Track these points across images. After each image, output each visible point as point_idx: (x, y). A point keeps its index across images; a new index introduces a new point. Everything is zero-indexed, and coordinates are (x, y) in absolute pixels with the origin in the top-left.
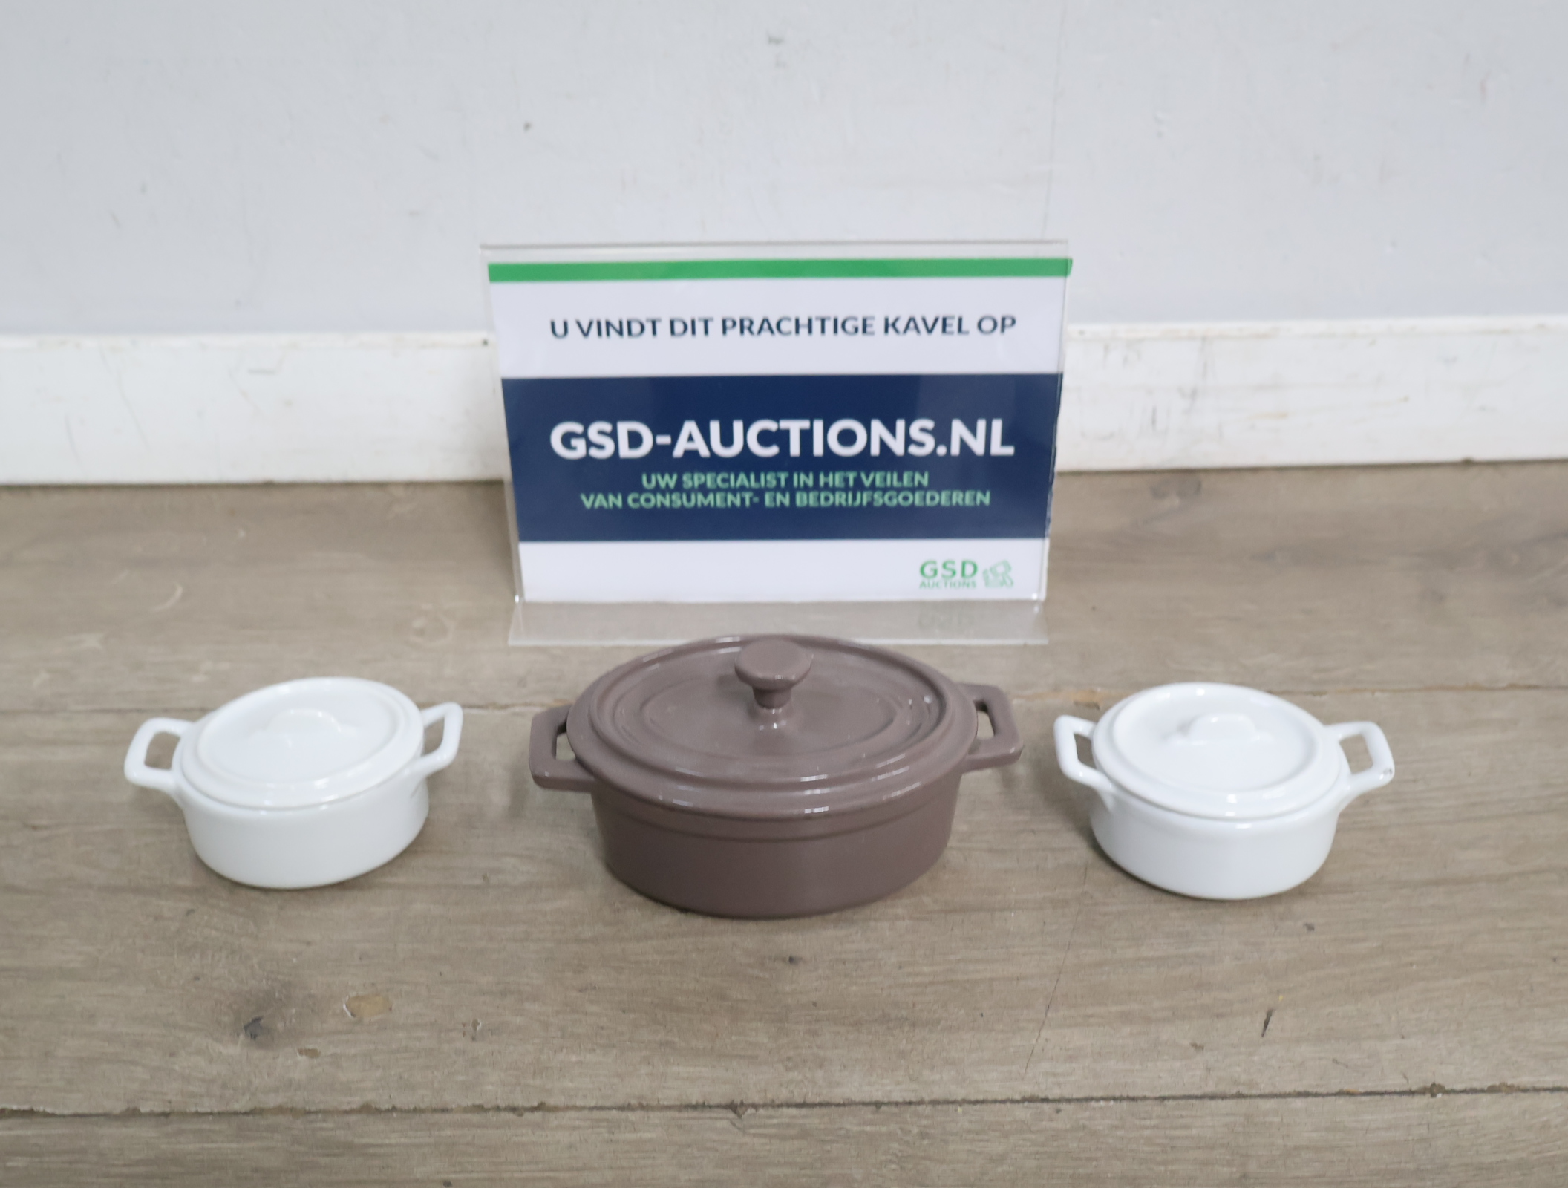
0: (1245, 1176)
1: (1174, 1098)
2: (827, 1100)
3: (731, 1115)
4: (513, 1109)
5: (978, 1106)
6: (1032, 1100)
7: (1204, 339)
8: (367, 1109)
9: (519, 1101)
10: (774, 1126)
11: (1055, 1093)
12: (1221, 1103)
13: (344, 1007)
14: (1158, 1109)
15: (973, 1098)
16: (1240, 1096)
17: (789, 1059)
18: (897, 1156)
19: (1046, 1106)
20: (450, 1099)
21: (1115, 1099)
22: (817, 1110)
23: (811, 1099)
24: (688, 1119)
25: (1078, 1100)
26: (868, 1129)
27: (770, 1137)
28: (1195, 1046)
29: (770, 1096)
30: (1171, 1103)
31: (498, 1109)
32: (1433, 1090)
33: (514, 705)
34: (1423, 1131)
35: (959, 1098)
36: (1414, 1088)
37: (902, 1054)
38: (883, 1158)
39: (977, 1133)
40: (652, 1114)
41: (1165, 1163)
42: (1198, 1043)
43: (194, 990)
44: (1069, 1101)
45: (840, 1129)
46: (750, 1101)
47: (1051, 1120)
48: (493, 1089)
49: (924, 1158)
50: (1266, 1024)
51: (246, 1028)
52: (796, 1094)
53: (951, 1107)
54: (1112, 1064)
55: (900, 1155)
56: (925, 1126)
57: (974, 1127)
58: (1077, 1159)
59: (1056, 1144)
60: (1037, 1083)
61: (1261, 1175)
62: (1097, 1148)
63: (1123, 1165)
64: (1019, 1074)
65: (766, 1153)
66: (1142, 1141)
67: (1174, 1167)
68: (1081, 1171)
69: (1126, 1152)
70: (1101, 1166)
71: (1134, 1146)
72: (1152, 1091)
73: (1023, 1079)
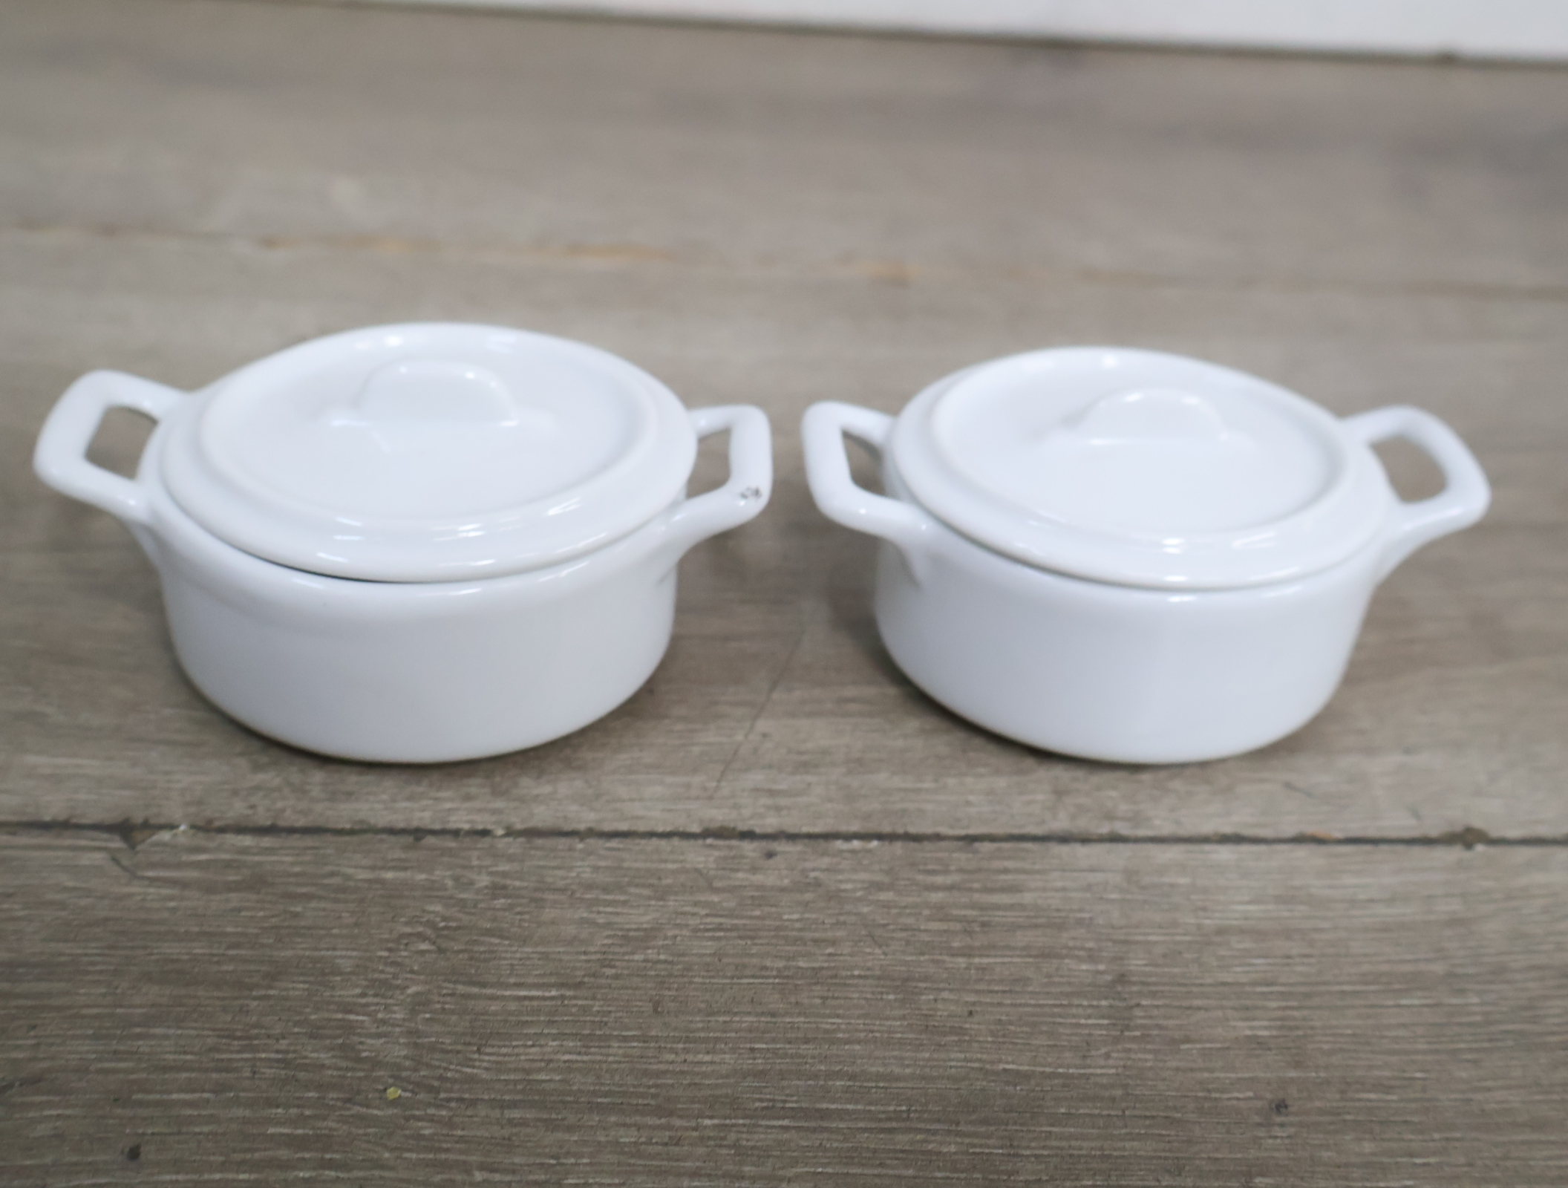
0: (1122, 979)
1: (992, 838)
2: (321, 822)
3: (117, 843)
5: (614, 843)
6: (722, 833)
10: (197, 865)
11: (771, 823)
12: (1081, 850)
14: (961, 858)
15: (607, 827)
16: (1115, 839)
18: (435, 927)
19: (748, 847)
21: (880, 837)
22: (297, 841)
23: (290, 819)
24: (27, 848)
25: (810, 836)
26: (389, 875)
27: (184, 885)
30: (986, 847)
32: (1467, 837)
34: (1455, 906)
35: (582, 827)
36: (1434, 833)
38: (408, 930)
39: (605, 889)
41: (967, 952)
44: (793, 837)
45: (332, 874)
46: (164, 819)
47: (754, 870)
49: (489, 932)
52: (261, 810)
53: (562, 843)
54: (882, 778)
55: (442, 924)
56: (504, 875)
57: (602, 878)
58: (796, 941)
59: (757, 913)
60: (736, 806)
61: (1154, 979)
62: (837, 923)
63: (885, 954)
64: (705, 789)
65: (166, 915)
66: (926, 912)
67: (985, 960)
68: (801, 964)
69: (893, 931)
70: (841, 955)
71: (910, 921)
72: (951, 827)
73: (711, 798)
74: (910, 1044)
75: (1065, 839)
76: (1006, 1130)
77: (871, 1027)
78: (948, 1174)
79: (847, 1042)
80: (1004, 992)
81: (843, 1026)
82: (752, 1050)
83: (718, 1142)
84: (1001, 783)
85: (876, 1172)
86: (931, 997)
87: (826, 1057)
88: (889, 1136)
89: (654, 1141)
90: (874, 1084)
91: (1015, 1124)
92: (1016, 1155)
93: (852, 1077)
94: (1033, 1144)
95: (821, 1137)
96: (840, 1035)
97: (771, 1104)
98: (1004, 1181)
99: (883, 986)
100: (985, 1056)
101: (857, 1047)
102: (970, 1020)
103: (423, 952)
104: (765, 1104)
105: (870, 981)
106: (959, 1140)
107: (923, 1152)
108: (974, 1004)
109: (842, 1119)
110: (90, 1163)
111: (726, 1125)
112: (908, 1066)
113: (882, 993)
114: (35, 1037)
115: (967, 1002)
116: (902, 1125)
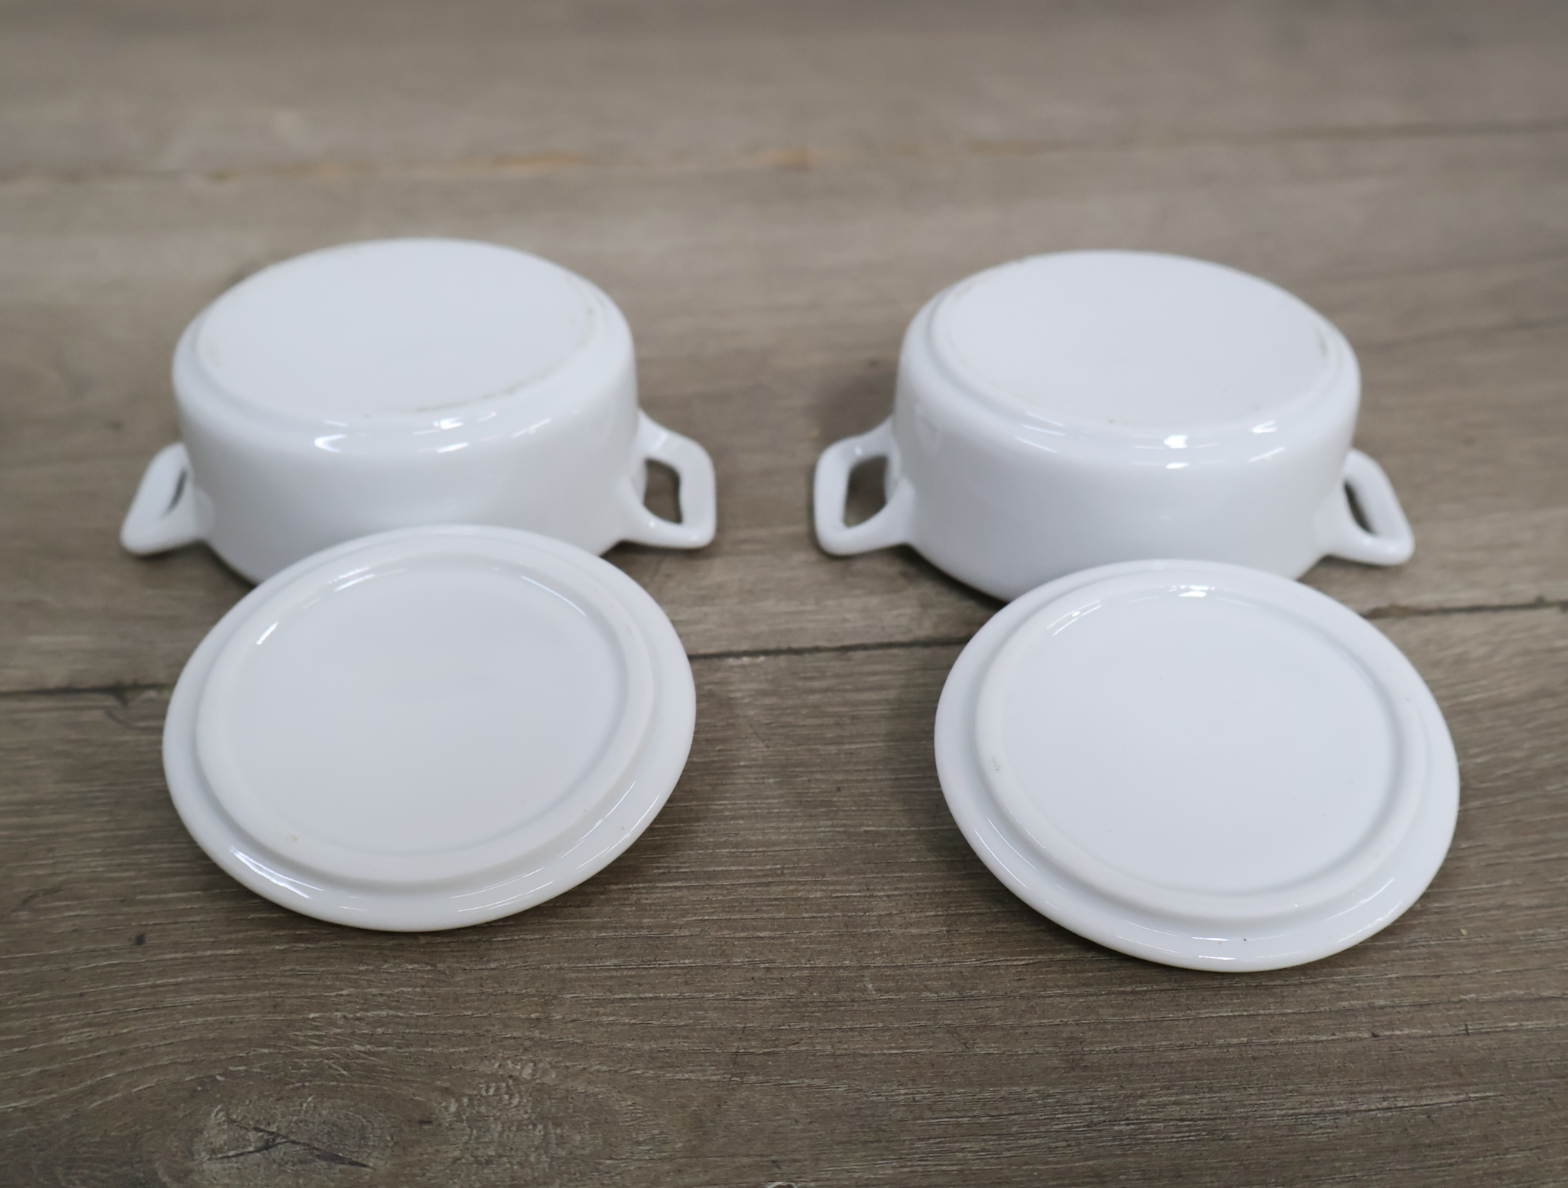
1: (864, 647)
3: (110, 701)
12: (941, 652)
14: (836, 665)
21: (766, 653)
24: (35, 710)
25: (706, 656)
30: (860, 655)
41: (838, 741)
46: (150, 681)
54: (769, 605)
62: (727, 725)
63: (767, 747)
66: (804, 711)
67: (854, 746)
69: (775, 728)
70: (731, 750)
71: (790, 719)
72: (829, 640)
74: (785, 817)
75: (928, 644)
76: (863, 878)
77: (754, 806)
78: (814, 914)
79: (733, 818)
80: (869, 770)
81: (730, 807)
83: (622, 902)
84: (874, 601)
85: (753, 916)
86: (806, 779)
87: (714, 831)
88: (765, 889)
89: (568, 904)
90: (754, 850)
91: (872, 872)
92: (872, 896)
93: (736, 845)
94: (886, 887)
95: (708, 892)
96: (727, 813)
97: (666, 870)
98: (860, 916)
99: (764, 773)
100: (849, 822)
101: (742, 822)
102: (838, 794)
104: (662, 871)
105: (754, 769)
106: (824, 888)
107: (793, 899)
108: (842, 781)
109: (726, 878)
110: (104, 950)
111: (629, 889)
112: (784, 834)
113: (763, 778)
114: (52, 858)
115: (836, 781)
116: (776, 879)
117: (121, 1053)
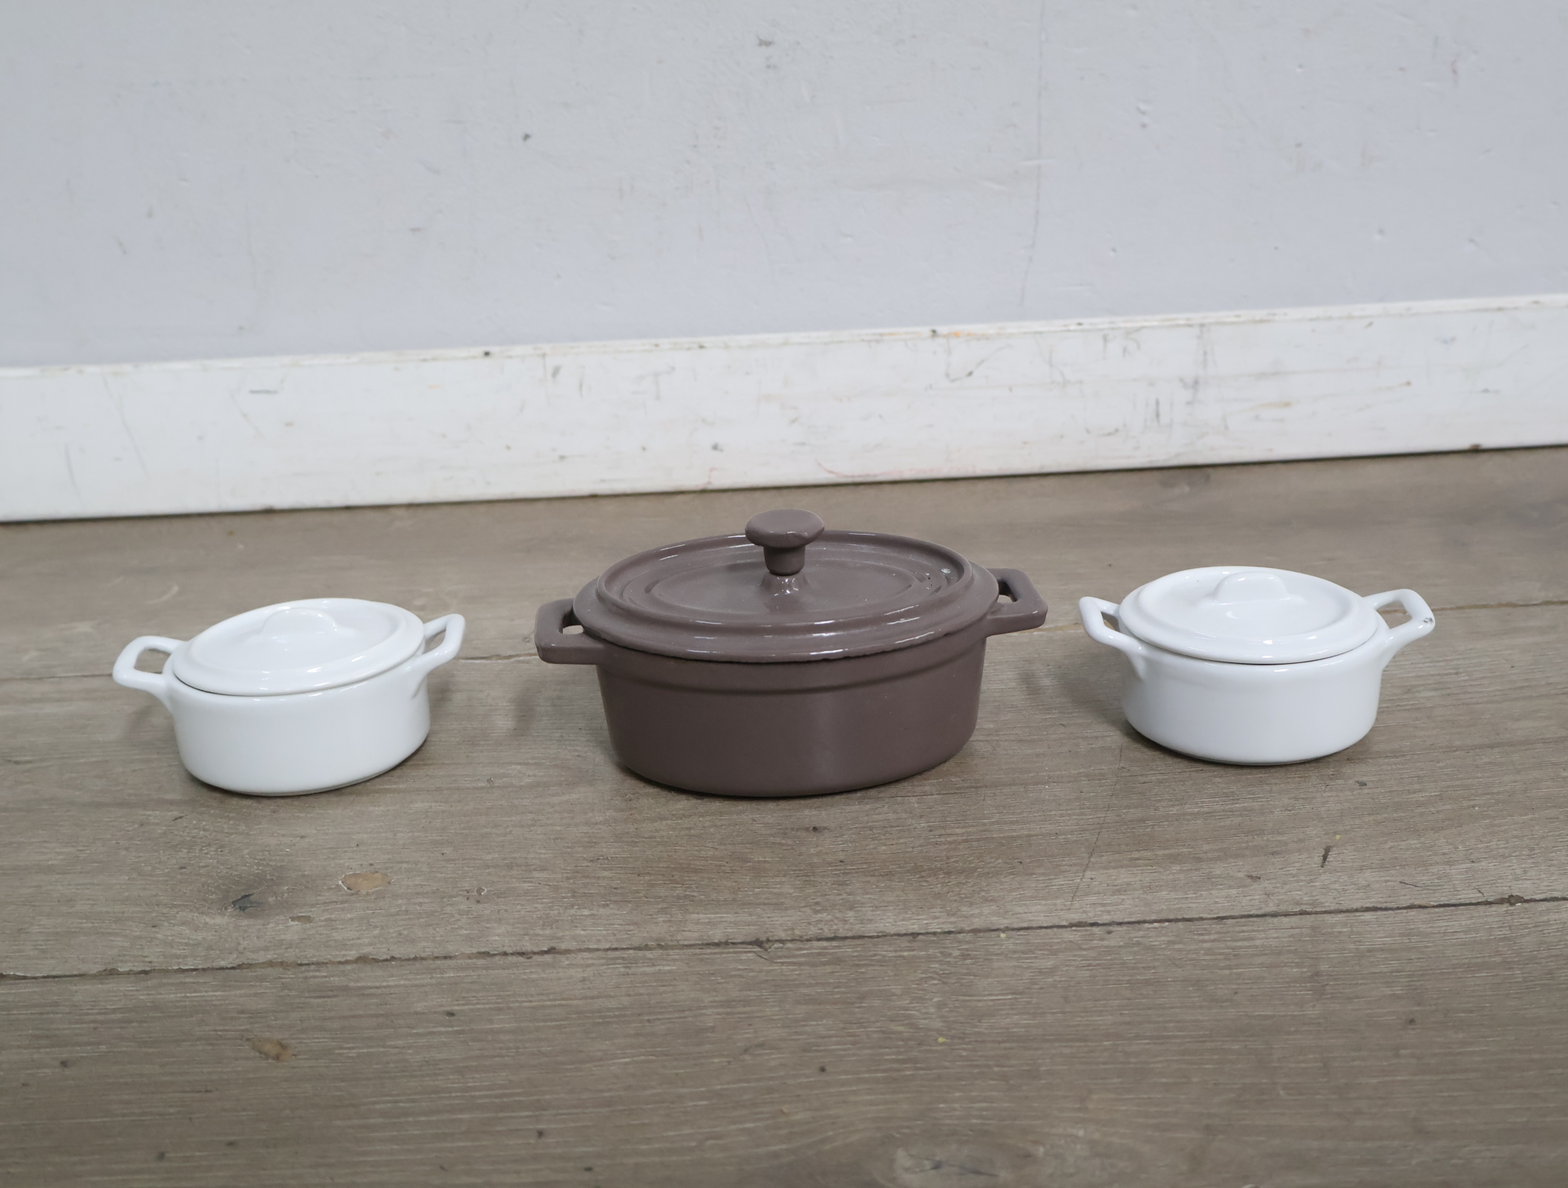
0: (1317, 974)
1: (1233, 917)
2: (860, 934)
3: (756, 949)
4: (522, 954)
5: (1022, 933)
6: (1080, 924)
7: (1202, 325)
8: (362, 959)
9: (528, 946)
10: (803, 955)
11: (1106, 918)
12: (1285, 920)
13: (340, 883)
14: (1217, 927)
15: (1016, 926)
16: (1303, 913)
17: (817, 903)
18: (937, 973)
19: (1095, 929)
20: (451, 948)
21: (1169, 921)
22: (847, 942)
23: (842, 933)
24: (711, 953)
25: (1130, 923)
26: (905, 954)
27: (800, 964)
28: (1251, 877)
29: (797, 932)
30: (1230, 921)
31: (505, 954)
32: (1512, 900)
33: (518, 656)
34: (1506, 932)
35: (1002, 927)
36: (1491, 899)
37: (937, 896)
38: (924, 976)
39: (1023, 953)
40: (671, 952)
41: (1229, 967)
42: (1254, 874)
43: (179, 877)
44: (1120, 924)
45: (875, 955)
46: (776, 938)
47: (1102, 939)
48: (499, 937)
50: (1325, 858)
51: (234, 903)
52: (826, 931)
53: (994, 934)
54: (1164, 894)
55: (941, 972)
56: (967, 950)
57: (1019, 948)
58: (1133, 968)
59: (1109, 958)
60: (1085, 912)
61: (1335, 973)
62: (1154, 959)
63: (1183, 971)
64: (1065, 905)
65: (796, 977)
66: (1202, 952)
67: (1240, 970)
68: (1138, 977)
69: (1186, 961)
70: (1159, 973)
71: (1194, 956)
72: (1209, 914)
73: (1069, 909)
74: (1205, 1007)
75: (1274, 915)
79: (1172, 1008)
80: (1253, 983)
81: (1168, 1002)
82: (1121, 1014)
85: (1198, 1058)
86: (1213, 987)
87: (1161, 1015)
88: (1202, 1044)
89: (1081, 1052)
93: (1179, 1022)
94: (1279, 1044)
96: (1167, 1006)
97: (1137, 1035)
100: (1247, 1010)
102: (1236, 996)
103: (935, 984)
104: (1134, 1035)
105: (1178, 983)
106: (1240, 1044)
107: (1222, 1049)
108: (1236, 989)
109: (1176, 1039)
110: (803, 1074)
111: (1116, 1044)
112: (1206, 1016)
113: (1186, 987)
114: (753, 1029)
115: (1233, 989)
116: (1208, 1039)
117: (833, 1123)
